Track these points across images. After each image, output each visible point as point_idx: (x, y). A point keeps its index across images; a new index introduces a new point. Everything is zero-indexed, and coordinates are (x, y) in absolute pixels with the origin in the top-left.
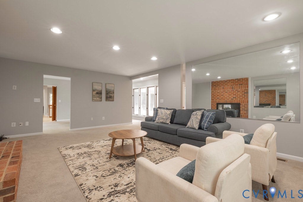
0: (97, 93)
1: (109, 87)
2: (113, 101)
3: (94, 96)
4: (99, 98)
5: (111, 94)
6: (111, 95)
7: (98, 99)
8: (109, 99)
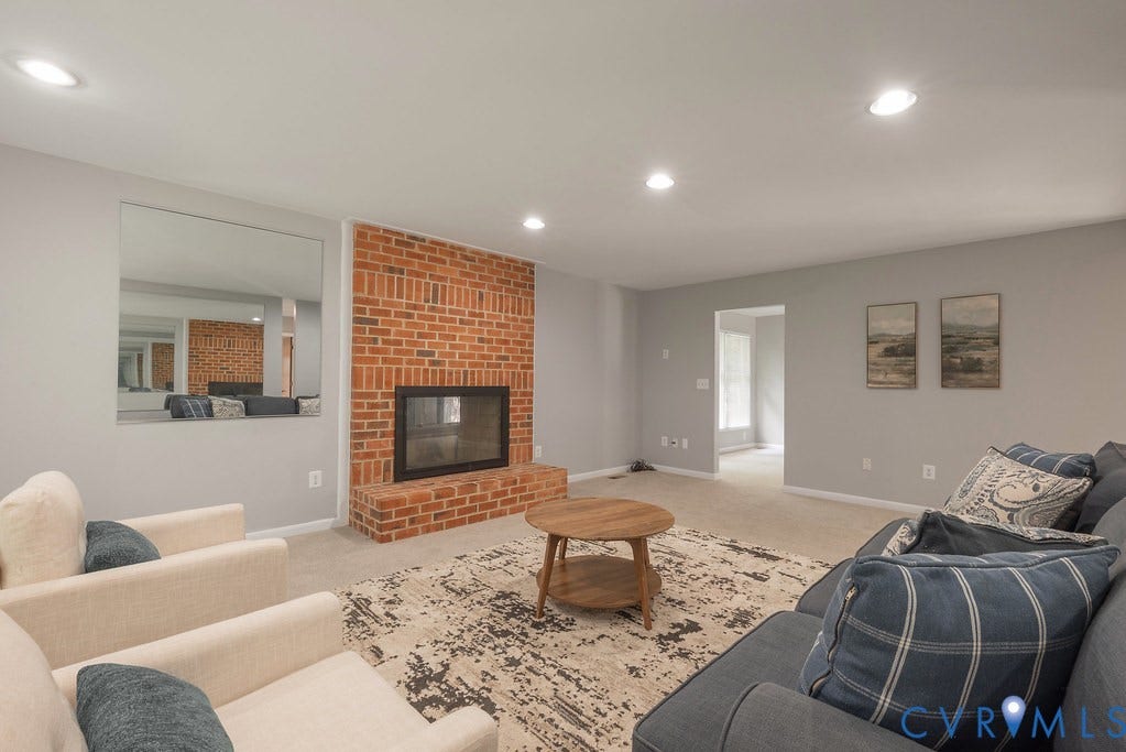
0: (890, 352)
1: (962, 315)
2: (995, 384)
3: (875, 364)
4: (902, 372)
5: (979, 347)
6: (977, 355)
7: (894, 377)
8: (962, 376)
